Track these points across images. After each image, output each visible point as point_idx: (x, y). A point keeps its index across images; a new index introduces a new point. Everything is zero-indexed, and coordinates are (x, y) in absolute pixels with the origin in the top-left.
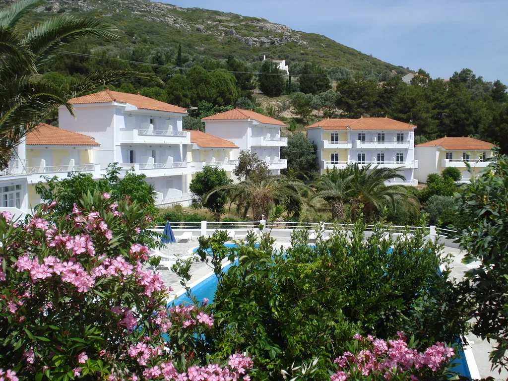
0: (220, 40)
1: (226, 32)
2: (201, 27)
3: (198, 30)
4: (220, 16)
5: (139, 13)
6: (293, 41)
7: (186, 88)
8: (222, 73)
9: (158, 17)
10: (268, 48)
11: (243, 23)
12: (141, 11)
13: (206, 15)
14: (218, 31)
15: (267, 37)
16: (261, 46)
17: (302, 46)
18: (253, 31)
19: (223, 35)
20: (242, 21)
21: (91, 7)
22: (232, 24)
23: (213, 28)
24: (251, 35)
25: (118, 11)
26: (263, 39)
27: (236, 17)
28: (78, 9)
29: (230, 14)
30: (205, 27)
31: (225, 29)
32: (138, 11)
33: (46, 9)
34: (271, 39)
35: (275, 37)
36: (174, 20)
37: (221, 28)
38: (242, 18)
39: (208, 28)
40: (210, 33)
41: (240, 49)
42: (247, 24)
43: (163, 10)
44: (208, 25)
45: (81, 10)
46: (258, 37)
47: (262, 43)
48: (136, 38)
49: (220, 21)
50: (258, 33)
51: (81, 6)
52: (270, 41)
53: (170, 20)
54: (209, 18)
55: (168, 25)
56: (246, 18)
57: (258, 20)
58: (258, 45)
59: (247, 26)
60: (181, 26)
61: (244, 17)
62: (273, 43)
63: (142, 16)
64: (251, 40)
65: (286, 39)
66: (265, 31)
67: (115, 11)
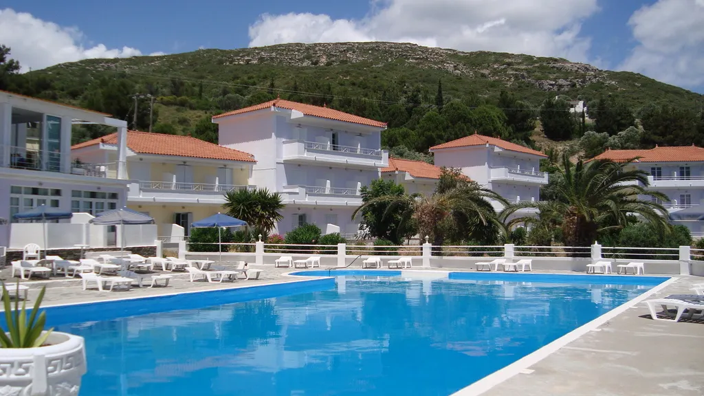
0: (508, 86)
1: (516, 77)
2: (486, 72)
3: (483, 75)
4: (510, 58)
5: (414, 61)
6: (598, 81)
7: (440, 127)
8: (487, 110)
9: (435, 63)
10: (568, 92)
11: (536, 65)
12: (417, 59)
13: (493, 58)
14: (506, 75)
15: (566, 79)
16: (559, 90)
17: (611, 88)
18: (549, 73)
19: (513, 79)
20: (536, 62)
21: (360, 58)
22: (523, 67)
23: (500, 72)
24: (547, 78)
25: (390, 60)
26: (561, 82)
27: (528, 59)
28: (346, 61)
29: (522, 55)
30: (491, 72)
31: (515, 73)
32: (413, 59)
33: (312, 64)
34: (570, 81)
35: (576, 78)
36: (455, 66)
37: (510, 72)
38: (535, 59)
39: (495, 72)
40: (497, 78)
41: (534, 94)
42: (541, 65)
43: (441, 56)
44: (495, 69)
45: (351, 62)
46: (555, 79)
47: (561, 86)
48: (408, 87)
49: (509, 64)
50: (555, 75)
51: (349, 58)
52: (569, 83)
53: (450, 67)
54: (496, 62)
55: (447, 72)
56: (541, 59)
57: (556, 60)
58: (555, 88)
59: (541, 68)
60: (462, 72)
61: (539, 58)
62: (574, 85)
63: (418, 64)
64: (546, 84)
65: (590, 79)
66: (564, 73)
67: (387, 60)
